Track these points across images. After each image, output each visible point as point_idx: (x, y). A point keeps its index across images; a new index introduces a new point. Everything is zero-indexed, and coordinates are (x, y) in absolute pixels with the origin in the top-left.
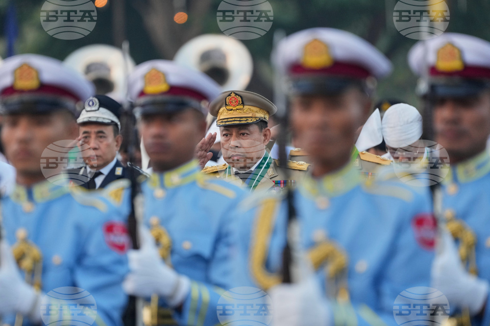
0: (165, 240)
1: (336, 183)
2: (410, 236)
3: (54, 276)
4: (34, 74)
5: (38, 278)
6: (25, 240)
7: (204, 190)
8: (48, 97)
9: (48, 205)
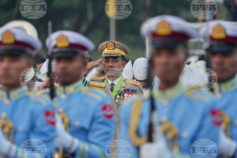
0: (66, 120)
1: (172, 93)
2: (209, 120)
3: (19, 137)
4: (12, 36)
5: (11, 137)
6: (6, 119)
7: (85, 95)
8: (19, 47)
9: (17, 101)
